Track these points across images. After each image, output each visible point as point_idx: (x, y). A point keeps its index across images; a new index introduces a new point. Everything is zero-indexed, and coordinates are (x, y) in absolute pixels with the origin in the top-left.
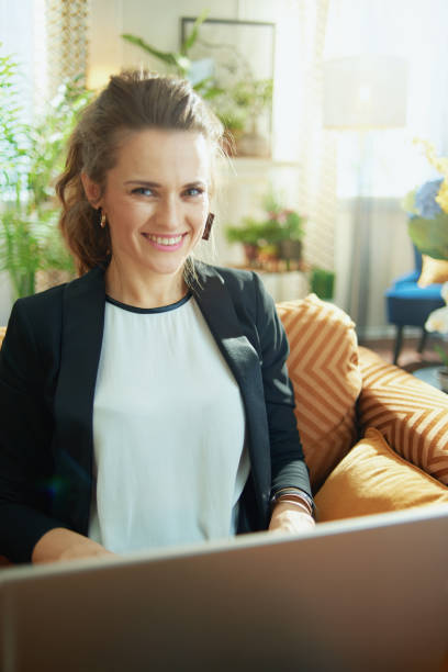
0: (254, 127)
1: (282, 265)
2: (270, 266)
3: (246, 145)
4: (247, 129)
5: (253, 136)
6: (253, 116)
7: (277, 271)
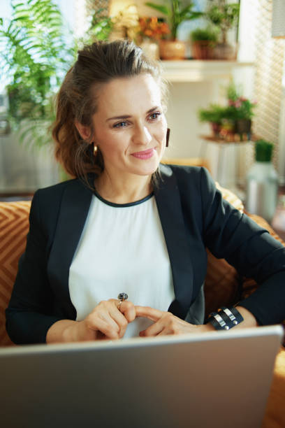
0: (224, 39)
1: (237, 137)
2: (229, 138)
3: (218, 51)
4: (220, 39)
5: (224, 45)
6: (224, 30)
7: (234, 141)
